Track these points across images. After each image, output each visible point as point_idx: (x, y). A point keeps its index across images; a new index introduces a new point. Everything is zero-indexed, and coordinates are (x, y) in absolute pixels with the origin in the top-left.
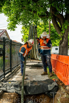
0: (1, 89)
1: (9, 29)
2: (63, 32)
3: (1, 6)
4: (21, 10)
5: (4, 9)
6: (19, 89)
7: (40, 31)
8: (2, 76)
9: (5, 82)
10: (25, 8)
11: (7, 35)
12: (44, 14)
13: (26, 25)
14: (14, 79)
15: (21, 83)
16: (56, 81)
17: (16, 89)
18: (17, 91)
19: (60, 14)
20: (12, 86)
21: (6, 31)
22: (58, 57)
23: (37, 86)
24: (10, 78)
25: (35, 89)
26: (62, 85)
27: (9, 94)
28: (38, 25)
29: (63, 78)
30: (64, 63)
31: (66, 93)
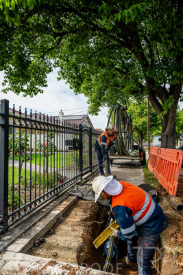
0: (76, 194)
2: (165, 112)
3: (80, 85)
5: (83, 88)
8: (77, 177)
9: (82, 185)
11: (89, 122)
21: (88, 118)
22: (159, 151)
24: (89, 180)
26: (165, 195)
27: (85, 203)
30: (168, 160)
31: (170, 208)
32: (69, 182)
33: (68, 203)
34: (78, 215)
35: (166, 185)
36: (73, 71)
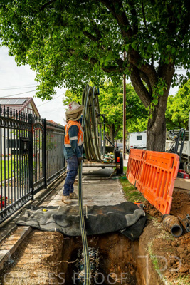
0: (28, 223)
1: (39, 96)
2: (156, 102)
3: (25, 50)
4: (65, 56)
5: (30, 56)
6: (64, 223)
7: (103, 100)
8: (27, 196)
9: (35, 208)
10: (73, 53)
11: (34, 108)
12: (114, 64)
13: (75, 89)
14: (52, 203)
15: (68, 211)
16: (142, 207)
17: (58, 223)
18: (60, 228)
19: (147, 64)
20: (49, 217)
21: (32, 102)
22: (144, 155)
23: (103, 217)
24: (43, 201)
25: (98, 222)
26: (155, 214)
27: (44, 235)
28: (101, 87)
29: (156, 199)
30: (158, 167)
31: (164, 231)
32: (14, 205)
33: (18, 238)
34: (35, 254)
35: (156, 200)
36: (13, 28)
